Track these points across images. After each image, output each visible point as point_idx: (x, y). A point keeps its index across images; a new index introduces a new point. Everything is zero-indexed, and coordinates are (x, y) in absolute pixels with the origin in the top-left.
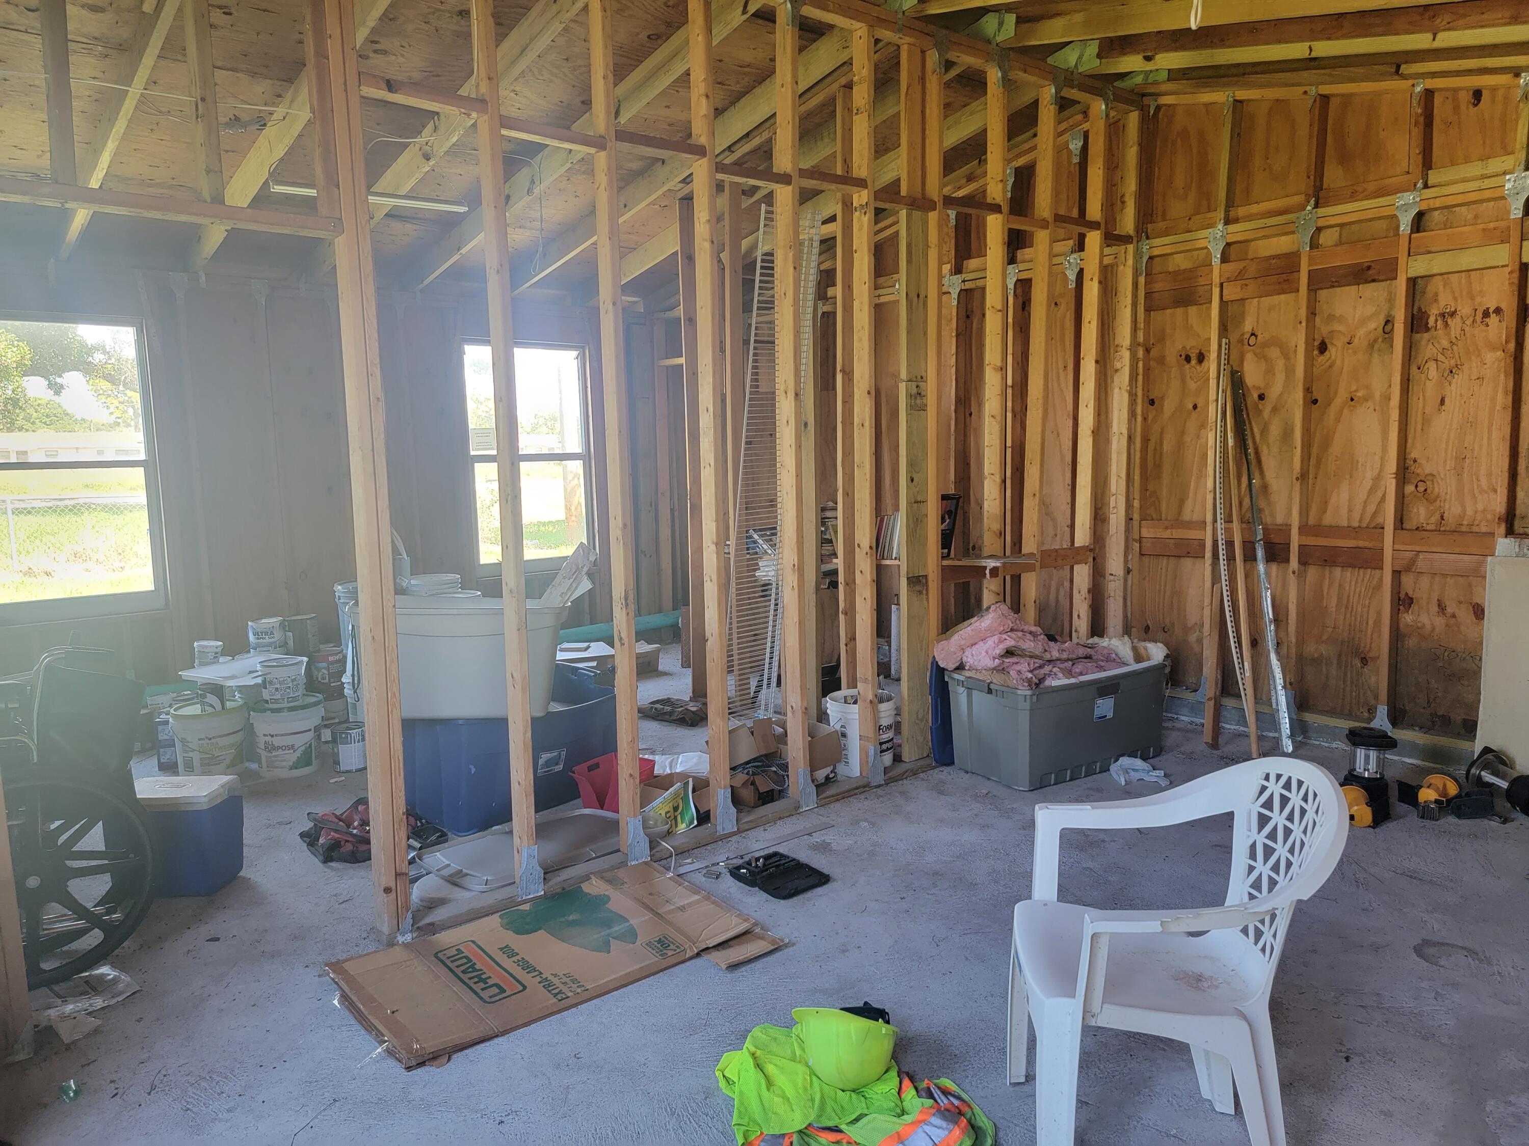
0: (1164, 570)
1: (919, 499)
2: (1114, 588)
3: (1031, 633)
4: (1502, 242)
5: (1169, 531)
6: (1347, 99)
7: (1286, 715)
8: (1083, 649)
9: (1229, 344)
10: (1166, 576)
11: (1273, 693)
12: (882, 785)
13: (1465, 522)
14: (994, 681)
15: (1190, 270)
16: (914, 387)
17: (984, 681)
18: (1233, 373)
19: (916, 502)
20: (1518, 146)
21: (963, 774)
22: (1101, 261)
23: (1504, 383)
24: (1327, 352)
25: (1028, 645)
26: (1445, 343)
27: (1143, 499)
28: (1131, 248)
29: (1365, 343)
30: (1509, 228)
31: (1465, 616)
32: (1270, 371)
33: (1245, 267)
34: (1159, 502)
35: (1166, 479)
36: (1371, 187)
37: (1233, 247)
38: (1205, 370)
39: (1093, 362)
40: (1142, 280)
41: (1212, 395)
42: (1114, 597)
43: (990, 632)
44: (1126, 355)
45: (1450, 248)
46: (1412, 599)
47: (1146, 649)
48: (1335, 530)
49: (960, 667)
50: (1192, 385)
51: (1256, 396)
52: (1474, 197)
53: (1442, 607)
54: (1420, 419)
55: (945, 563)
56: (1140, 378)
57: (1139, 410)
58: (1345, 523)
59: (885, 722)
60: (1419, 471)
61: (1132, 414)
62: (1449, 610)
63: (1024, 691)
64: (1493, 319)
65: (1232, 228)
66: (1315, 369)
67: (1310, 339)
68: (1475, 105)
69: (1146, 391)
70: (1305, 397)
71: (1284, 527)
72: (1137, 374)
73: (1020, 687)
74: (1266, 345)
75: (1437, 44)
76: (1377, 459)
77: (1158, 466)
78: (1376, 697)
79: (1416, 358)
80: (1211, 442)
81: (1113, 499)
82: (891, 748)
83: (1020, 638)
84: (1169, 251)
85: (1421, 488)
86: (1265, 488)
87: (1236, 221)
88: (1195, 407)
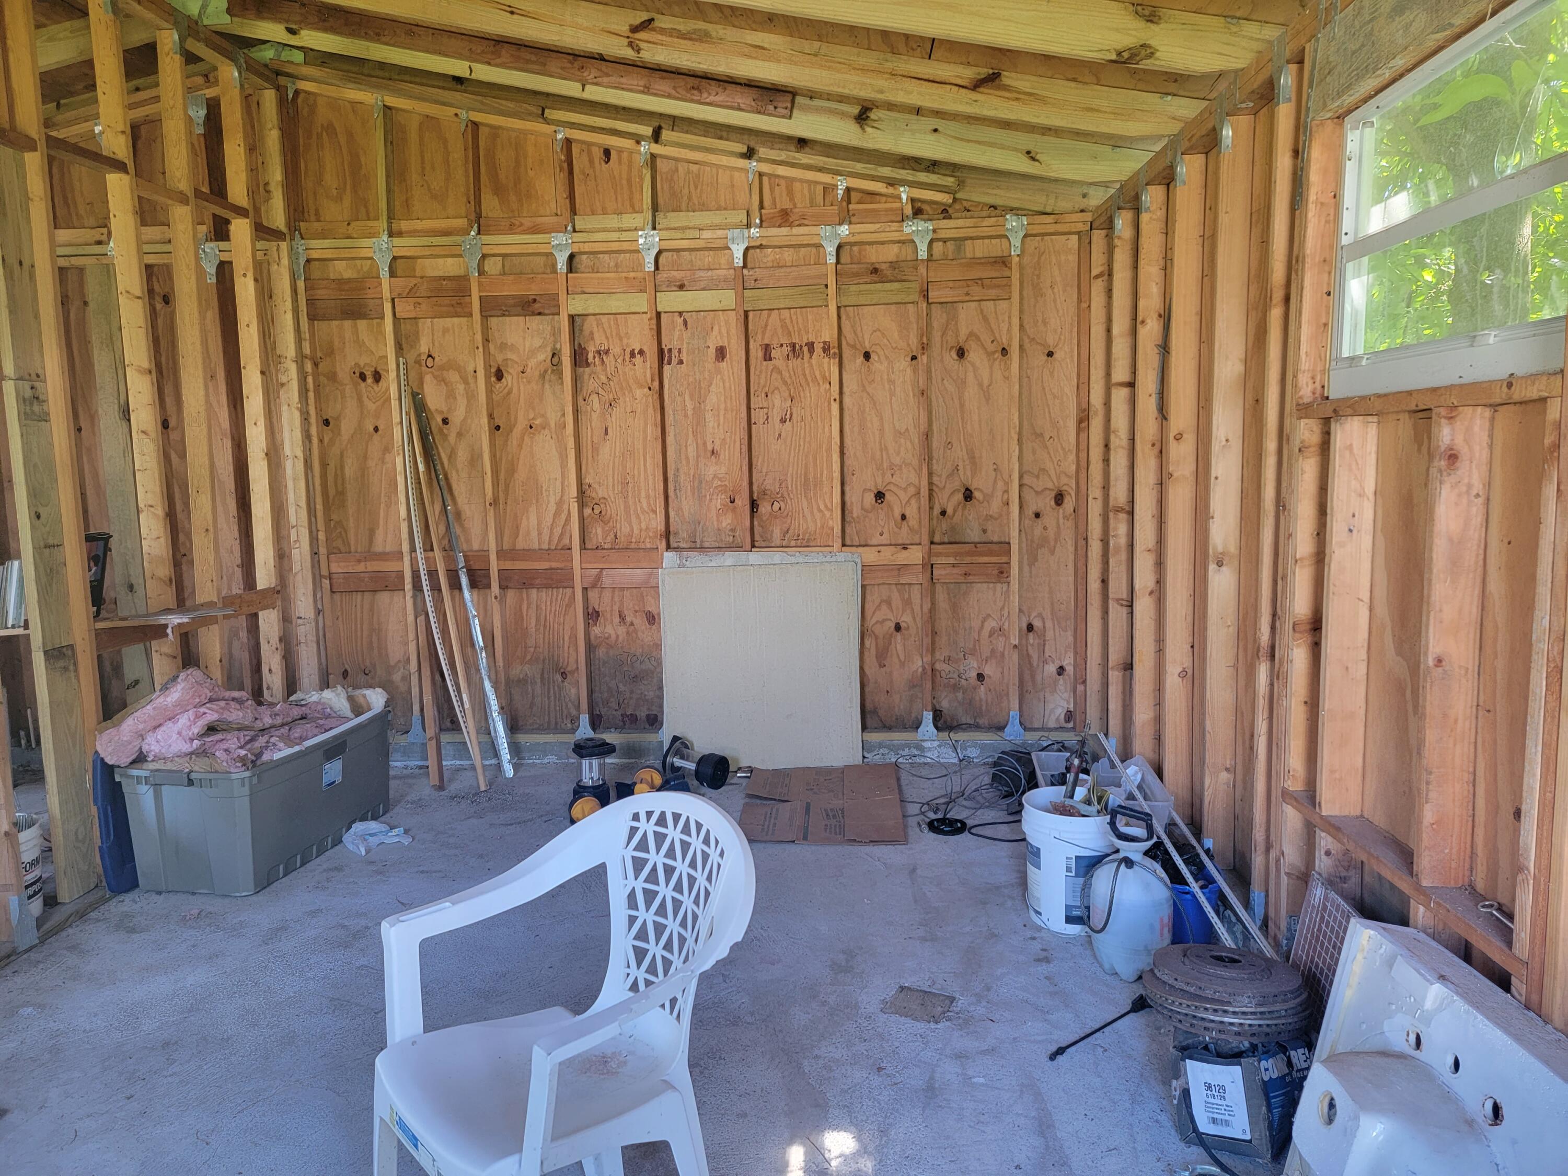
0: (358, 607)
1: (51, 542)
2: (305, 632)
3: (233, 699)
4: (641, 291)
5: (363, 564)
6: (495, 130)
7: (504, 740)
8: (297, 708)
9: (406, 364)
10: (362, 612)
11: (490, 721)
12: (35, 946)
13: (634, 540)
14: (196, 768)
15: (356, 280)
16: (27, 387)
17: (181, 771)
18: (414, 395)
19: (47, 546)
20: (645, 207)
21: (155, 897)
22: (254, 256)
23: (653, 415)
24: (503, 380)
25: (235, 715)
26: (603, 379)
27: (328, 531)
28: (284, 245)
29: (537, 373)
30: (645, 279)
31: (640, 622)
32: (451, 395)
33: (415, 285)
34: (346, 532)
35: (351, 509)
36: (527, 222)
37: (398, 261)
38: (383, 389)
39: (259, 372)
40: (301, 284)
41: (396, 418)
42: (306, 643)
43: (181, 707)
44: (293, 369)
45: (602, 291)
46: (598, 612)
47: (364, 696)
48: (528, 554)
49: (140, 759)
50: (371, 406)
51: (439, 420)
52: (615, 246)
53: (622, 618)
54: (590, 447)
55: (101, 625)
56: (311, 395)
57: (314, 430)
58: (536, 546)
59: (27, 857)
60: (594, 495)
61: (307, 436)
62: (628, 619)
63: (239, 774)
64: (638, 359)
65: (397, 241)
66: (494, 396)
67: (487, 366)
68: (607, 163)
69: (319, 410)
70: (489, 423)
71: (483, 553)
72: (307, 390)
73: (232, 770)
74: (442, 368)
75: (587, 95)
76: (558, 483)
77: (341, 493)
78: (578, 708)
79: (581, 390)
80: (399, 467)
81: (293, 532)
82: (40, 890)
83: (222, 708)
84: (329, 256)
85: (597, 511)
86: (458, 514)
87: (400, 234)
88: (376, 429)
